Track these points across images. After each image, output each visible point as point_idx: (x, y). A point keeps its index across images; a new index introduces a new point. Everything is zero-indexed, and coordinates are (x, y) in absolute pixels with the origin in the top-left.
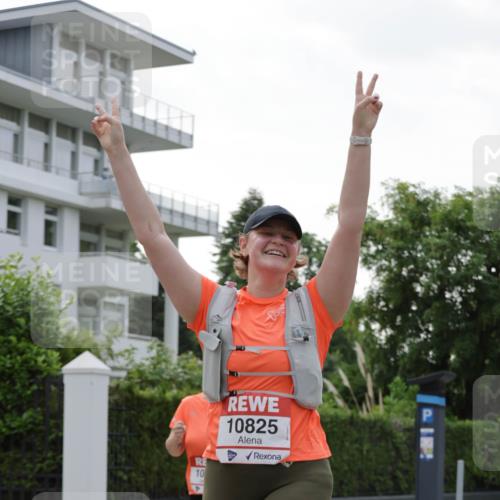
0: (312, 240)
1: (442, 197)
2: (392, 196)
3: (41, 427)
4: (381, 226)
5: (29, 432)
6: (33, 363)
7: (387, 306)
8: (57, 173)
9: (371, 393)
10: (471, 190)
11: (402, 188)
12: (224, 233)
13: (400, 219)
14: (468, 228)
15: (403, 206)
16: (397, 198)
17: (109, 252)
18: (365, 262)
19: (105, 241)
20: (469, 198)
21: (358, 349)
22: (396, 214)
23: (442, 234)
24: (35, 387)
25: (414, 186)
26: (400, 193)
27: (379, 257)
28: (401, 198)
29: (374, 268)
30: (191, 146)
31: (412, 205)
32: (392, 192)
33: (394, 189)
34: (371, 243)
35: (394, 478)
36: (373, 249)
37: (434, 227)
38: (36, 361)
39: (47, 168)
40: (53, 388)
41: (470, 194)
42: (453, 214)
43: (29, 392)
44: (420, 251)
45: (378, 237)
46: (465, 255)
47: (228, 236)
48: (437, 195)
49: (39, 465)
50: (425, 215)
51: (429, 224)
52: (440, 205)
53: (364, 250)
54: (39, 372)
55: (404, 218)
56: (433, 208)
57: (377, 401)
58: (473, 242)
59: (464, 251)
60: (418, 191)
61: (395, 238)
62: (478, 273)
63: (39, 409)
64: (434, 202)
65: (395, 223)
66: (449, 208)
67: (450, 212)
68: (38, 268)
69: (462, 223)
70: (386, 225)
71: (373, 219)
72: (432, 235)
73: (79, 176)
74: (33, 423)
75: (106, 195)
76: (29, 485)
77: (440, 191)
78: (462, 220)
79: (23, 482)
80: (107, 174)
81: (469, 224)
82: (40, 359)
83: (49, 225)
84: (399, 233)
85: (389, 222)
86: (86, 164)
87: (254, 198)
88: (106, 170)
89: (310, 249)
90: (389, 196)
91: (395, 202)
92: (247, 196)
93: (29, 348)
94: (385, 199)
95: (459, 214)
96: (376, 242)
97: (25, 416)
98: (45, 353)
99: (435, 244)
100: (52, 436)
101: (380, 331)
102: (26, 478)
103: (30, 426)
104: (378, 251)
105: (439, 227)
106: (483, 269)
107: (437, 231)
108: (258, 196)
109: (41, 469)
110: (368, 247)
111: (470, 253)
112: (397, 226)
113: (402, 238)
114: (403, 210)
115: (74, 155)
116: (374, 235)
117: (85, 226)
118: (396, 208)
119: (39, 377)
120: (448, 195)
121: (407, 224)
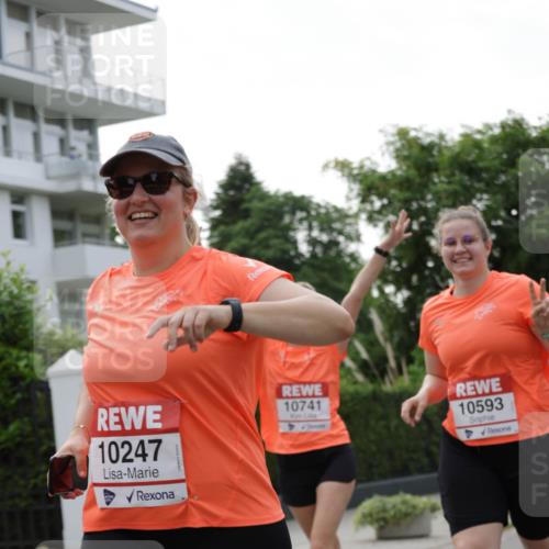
0: (310, 202)
1: (448, 138)
2: (392, 143)
3: (31, 439)
4: (383, 178)
5: (19, 445)
6: (13, 369)
7: (400, 265)
8: (20, 157)
9: (392, 363)
10: (480, 127)
11: (403, 133)
12: (211, 206)
13: (404, 168)
14: (481, 170)
15: (405, 153)
16: (398, 145)
17: (87, 239)
18: (371, 219)
19: (81, 228)
20: (478, 137)
21: (374, 316)
22: (398, 162)
23: (452, 179)
24: (19, 396)
25: (415, 129)
26: (400, 139)
27: (384, 212)
28: (403, 145)
29: (381, 225)
30: (164, 113)
31: (416, 151)
32: (392, 139)
33: (393, 135)
34: (374, 198)
35: (429, 454)
36: (378, 204)
37: (441, 172)
38: (17, 367)
39: (8, 153)
40: (39, 394)
41: (479, 132)
42: (462, 155)
43: (13, 401)
44: (431, 200)
45: (381, 190)
46: (480, 200)
47: (215, 208)
48: (442, 137)
49: (33, 481)
50: (431, 160)
51: (437, 170)
52: (446, 147)
53: (368, 207)
54: (21, 377)
55: (409, 167)
56: (440, 151)
57: (400, 371)
58: (488, 184)
59: (478, 196)
60: (420, 135)
61: (401, 190)
62: (497, 217)
63: (26, 419)
64: (439, 146)
65: (399, 173)
66: (457, 150)
67: (458, 154)
68: (8, 263)
69: (473, 165)
70: (389, 177)
71: (374, 172)
72: (441, 182)
73: (45, 159)
74: (22, 435)
75: (76, 176)
76: (23, 504)
77: (445, 132)
78: (474, 162)
79: (17, 501)
80: (75, 153)
81: (481, 164)
82: (22, 364)
83: (16, 216)
84: (404, 183)
85: (392, 173)
86: (50, 144)
87: (241, 163)
88: (73, 148)
89: (308, 212)
90: (389, 144)
91: (397, 150)
92: (233, 162)
93: (7, 352)
94: (384, 148)
95: (469, 155)
96: (381, 197)
97: (12, 428)
98: (27, 357)
99: (445, 191)
100: (44, 448)
101: (395, 294)
102: (19, 496)
103: (18, 439)
104: (383, 206)
105: (448, 172)
106: (503, 213)
107: (447, 177)
108: (244, 160)
109: (35, 486)
110: (372, 202)
111: (485, 196)
112: (401, 176)
113: (408, 189)
114: (406, 158)
115: (36, 136)
116: (377, 188)
117: (56, 214)
118: (399, 157)
119: (22, 384)
120: (454, 136)
121: (413, 173)
